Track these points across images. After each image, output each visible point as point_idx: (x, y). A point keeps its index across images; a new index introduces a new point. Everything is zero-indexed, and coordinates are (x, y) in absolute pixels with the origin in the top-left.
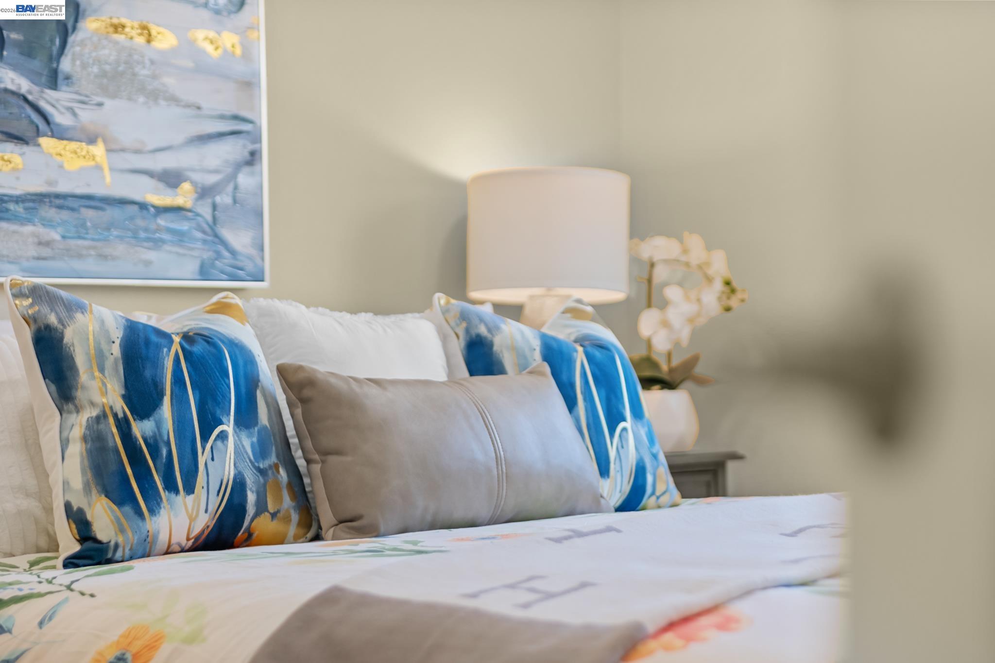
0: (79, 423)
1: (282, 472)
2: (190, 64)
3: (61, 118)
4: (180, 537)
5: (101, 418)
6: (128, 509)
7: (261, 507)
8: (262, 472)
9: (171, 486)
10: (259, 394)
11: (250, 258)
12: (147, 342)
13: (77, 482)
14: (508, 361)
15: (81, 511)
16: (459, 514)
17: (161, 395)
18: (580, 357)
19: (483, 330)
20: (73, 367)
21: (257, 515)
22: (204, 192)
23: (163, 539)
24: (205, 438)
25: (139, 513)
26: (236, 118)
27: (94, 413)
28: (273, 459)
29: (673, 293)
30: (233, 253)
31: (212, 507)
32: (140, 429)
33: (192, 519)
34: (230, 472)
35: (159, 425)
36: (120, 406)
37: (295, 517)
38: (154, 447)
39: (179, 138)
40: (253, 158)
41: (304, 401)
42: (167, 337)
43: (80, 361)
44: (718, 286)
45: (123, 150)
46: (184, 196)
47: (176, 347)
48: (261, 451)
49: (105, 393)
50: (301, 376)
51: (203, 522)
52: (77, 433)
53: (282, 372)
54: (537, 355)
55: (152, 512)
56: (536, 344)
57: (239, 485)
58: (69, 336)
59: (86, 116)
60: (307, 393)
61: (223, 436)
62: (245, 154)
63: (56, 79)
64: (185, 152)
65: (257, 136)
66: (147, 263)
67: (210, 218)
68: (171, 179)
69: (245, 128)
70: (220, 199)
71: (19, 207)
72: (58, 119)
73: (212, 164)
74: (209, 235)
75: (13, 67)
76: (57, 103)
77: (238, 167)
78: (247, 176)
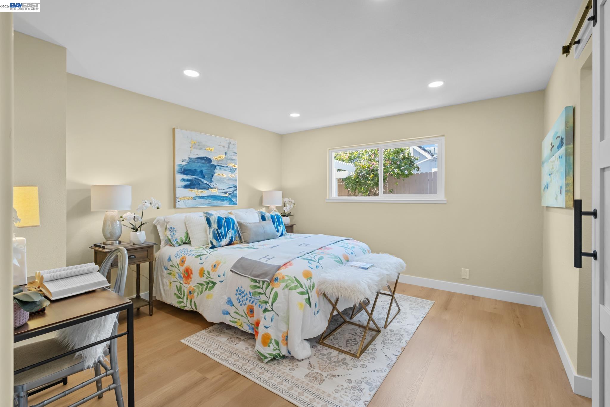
0: (212, 230)
1: (238, 235)
2: (228, 179)
3: (212, 186)
4: (224, 244)
5: (215, 229)
6: (218, 241)
7: (235, 240)
8: (235, 235)
9: (223, 238)
10: (235, 225)
11: (235, 202)
12: (220, 219)
13: (211, 237)
14: (267, 218)
15: (212, 241)
16: (260, 240)
17: (222, 226)
18: (275, 218)
19: (263, 214)
20: (211, 223)
21: (234, 241)
22: (230, 194)
23: (222, 245)
24: (228, 232)
25: (219, 242)
26: (234, 185)
27: (214, 229)
28: (236, 233)
29: (287, 205)
30: (233, 201)
31: (228, 240)
32: (219, 231)
33: (226, 242)
34: (231, 236)
35: (222, 230)
36: (217, 228)
37: (239, 240)
38: (221, 233)
40: (236, 190)
41: (240, 226)
42: (223, 219)
43: (212, 222)
44: (293, 204)
45: (219, 190)
46: (227, 195)
47: (224, 220)
48: (235, 233)
49: (215, 226)
50: (240, 223)
51: (227, 242)
52: (211, 231)
53: (238, 222)
54: (270, 217)
55: (221, 241)
56: (270, 216)
57: (232, 237)
58: (211, 219)
59: (215, 186)
60: (241, 225)
61: (230, 231)
62: (235, 189)
63: (211, 181)
64: (227, 189)
65: (236, 187)
66: (222, 203)
67: (230, 197)
68: (226, 193)
69: (235, 186)
70: (232, 195)
71: (206, 197)
72: (211, 186)
73: (231, 191)
74: (230, 199)
75: (206, 180)
76: (211, 184)
77: (234, 191)
78: (235, 192)
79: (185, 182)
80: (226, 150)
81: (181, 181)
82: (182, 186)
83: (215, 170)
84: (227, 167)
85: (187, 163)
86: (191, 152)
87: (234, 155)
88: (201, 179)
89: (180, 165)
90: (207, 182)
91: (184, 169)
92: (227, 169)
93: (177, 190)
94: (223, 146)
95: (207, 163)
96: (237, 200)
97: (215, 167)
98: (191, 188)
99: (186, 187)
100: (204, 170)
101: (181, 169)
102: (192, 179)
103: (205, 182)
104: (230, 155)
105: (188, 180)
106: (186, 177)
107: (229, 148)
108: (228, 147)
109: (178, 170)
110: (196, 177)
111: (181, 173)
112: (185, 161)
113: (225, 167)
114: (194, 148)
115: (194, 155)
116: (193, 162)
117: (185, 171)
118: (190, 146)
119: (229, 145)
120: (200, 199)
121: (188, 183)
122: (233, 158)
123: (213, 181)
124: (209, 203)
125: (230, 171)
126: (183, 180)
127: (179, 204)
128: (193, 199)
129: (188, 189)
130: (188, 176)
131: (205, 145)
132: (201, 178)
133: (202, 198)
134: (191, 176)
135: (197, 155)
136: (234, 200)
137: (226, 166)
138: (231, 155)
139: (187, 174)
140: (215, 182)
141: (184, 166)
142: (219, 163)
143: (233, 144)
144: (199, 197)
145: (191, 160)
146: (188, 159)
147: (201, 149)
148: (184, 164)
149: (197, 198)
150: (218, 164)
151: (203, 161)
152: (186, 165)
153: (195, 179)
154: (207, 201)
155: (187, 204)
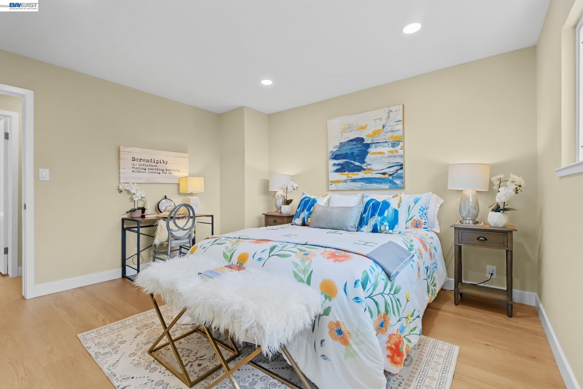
2: (388, 156)
8: (308, 217)
11: (400, 185)
21: (307, 222)
22: (390, 175)
26: (397, 163)
30: (396, 184)
39: (386, 168)
40: (402, 168)
45: (375, 171)
46: (387, 176)
59: (369, 167)
62: (399, 168)
63: (364, 162)
64: (387, 169)
65: (402, 165)
66: (379, 186)
67: (391, 179)
68: (384, 174)
69: (399, 164)
70: (394, 176)
71: (358, 180)
72: (364, 168)
73: (392, 170)
74: (391, 182)
75: (358, 162)
76: (364, 166)
77: (397, 170)
78: (400, 172)
79: (336, 166)
80: (383, 122)
81: (333, 166)
82: (333, 170)
83: (369, 149)
84: (386, 142)
85: (338, 148)
86: (341, 138)
87: (397, 125)
88: (352, 162)
89: (331, 152)
90: (359, 164)
91: (335, 155)
92: (386, 144)
93: (330, 174)
94: (380, 119)
95: (358, 144)
96: (403, 183)
97: (368, 146)
98: (342, 172)
99: (337, 171)
100: (355, 152)
101: (333, 155)
102: (343, 163)
103: (357, 164)
104: (390, 126)
105: (339, 165)
106: (337, 162)
107: (388, 117)
108: (386, 117)
109: (330, 156)
110: (347, 160)
111: (333, 159)
112: (337, 147)
113: (382, 142)
114: (345, 132)
115: (345, 139)
116: (343, 146)
117: (336, 157)
118: (341, 132)
119: (389, 113)
120: (351, 182)
121: (339, 167)
122: (395, 129)
123: (366, 162)
124: (362, 186)
125: (391, 147)
126: (335, 165)
127: (331, 187)
128: (344, 182)
129: (339, 173)
130: (339, 160)
131: (357, 125)
132: (352, 160)
133: (354, 180)
134: (342, 160)
135: (348, 138)
136: (398, 182)
137: (384, 141)
138: (392, 126)
139: (337, 159)
140: (368, 163)
141: (335, 151)
142: (375, 140)
143: (396, 111)
144: (350, 180)
145: (342, 145)
146: (338, 144)
147: (352, 131)
148: (335, 149)
149: (349, 181)
150: (373, 142)
151: (355, 143)
152: (337, 151)
153: (346, 162)
154: (359, 184)
155: (338, 187)
